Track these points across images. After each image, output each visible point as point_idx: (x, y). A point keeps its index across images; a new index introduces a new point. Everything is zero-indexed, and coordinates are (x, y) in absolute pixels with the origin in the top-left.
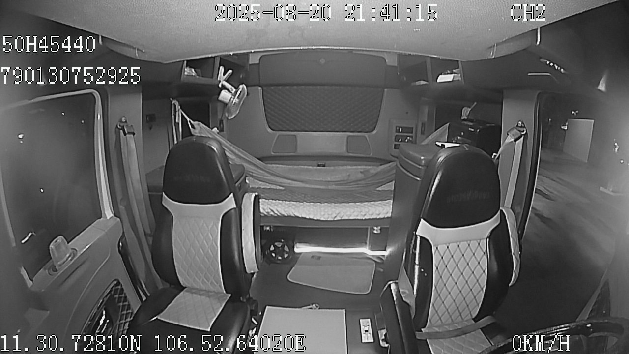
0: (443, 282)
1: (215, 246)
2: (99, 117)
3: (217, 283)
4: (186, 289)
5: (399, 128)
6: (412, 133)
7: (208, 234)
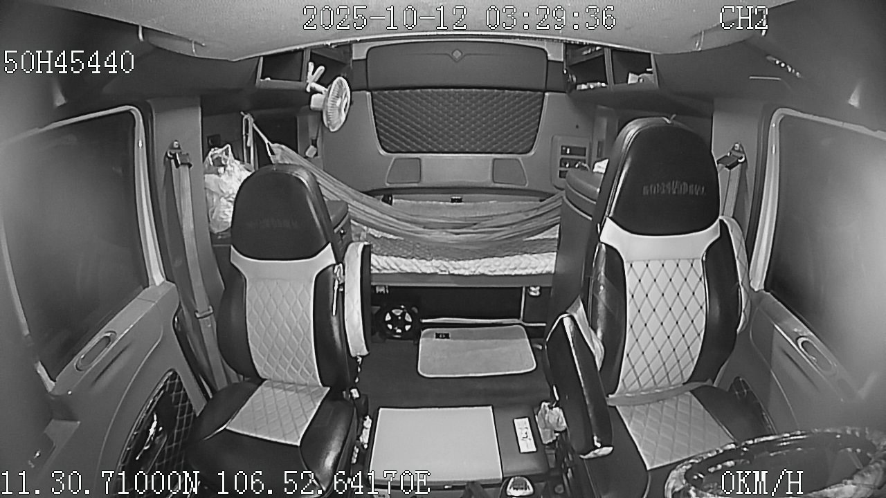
1: (306, 318)
2: (140, 142)
3: (310, 373)
4: (266, 382)
5: (566, 148)
6: (585, 155)
7: (296, 302)
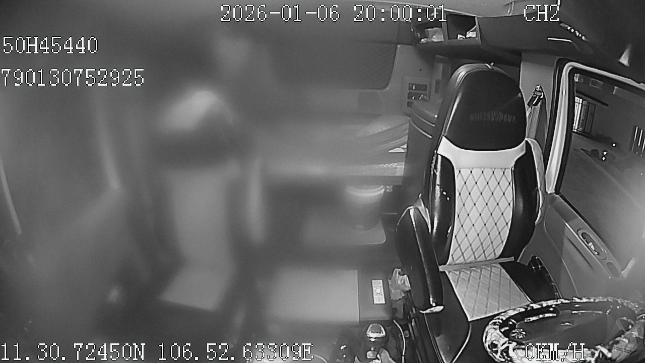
0: (466, 211)
5: (413, 84)
6: (426, 90)
